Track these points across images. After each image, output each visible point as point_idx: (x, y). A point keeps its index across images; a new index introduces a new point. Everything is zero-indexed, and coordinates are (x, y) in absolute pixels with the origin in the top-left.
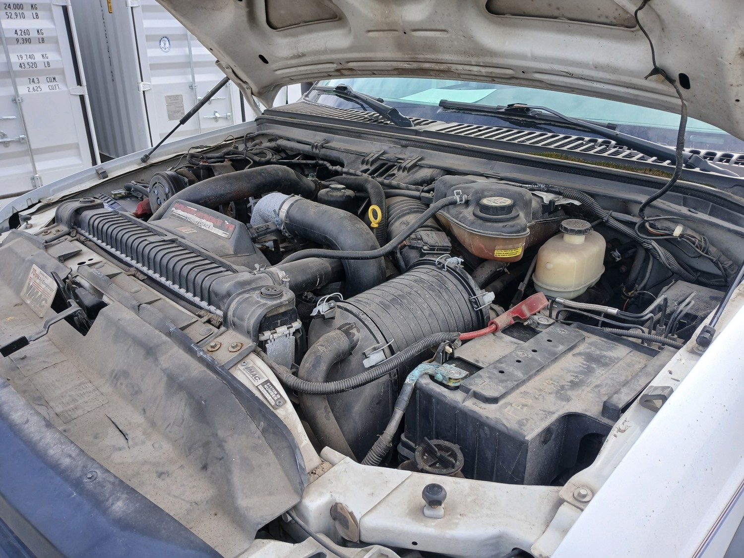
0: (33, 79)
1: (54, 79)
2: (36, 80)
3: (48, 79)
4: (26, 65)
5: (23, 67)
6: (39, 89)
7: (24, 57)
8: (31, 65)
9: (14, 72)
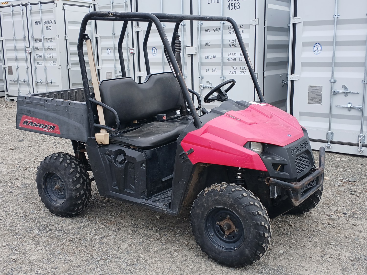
0: (234, 67)
1: (244, 68)
3: (241, 68)
4: (231, 59)
5: (229, 60)
6: (235, 73)
7: (231, 55)
8: (233, 59)
9: (223, 62)
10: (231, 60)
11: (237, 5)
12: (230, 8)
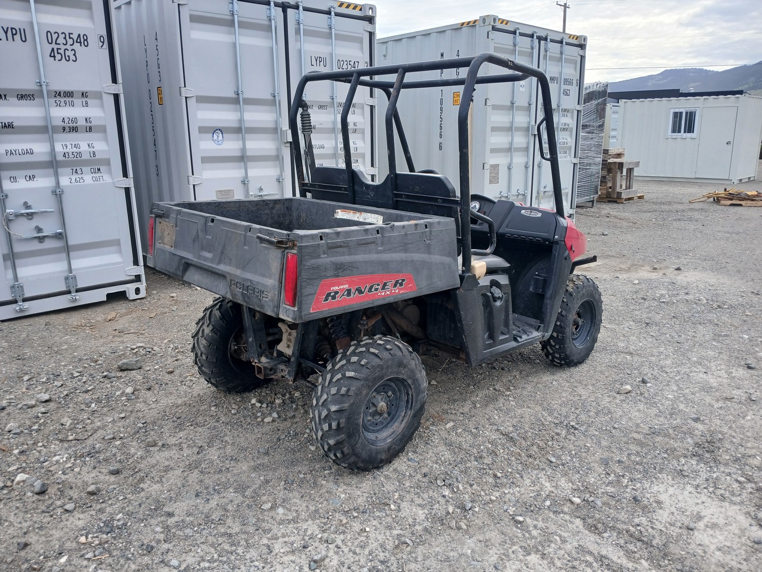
0: (76, 170)
2: (79, 171)
3: (92, 170)
5: (67, 156)
8: (75, 154)
9: (57, 162)
10: (71, 156)
11: (71, 53)
12: (54, 57)
